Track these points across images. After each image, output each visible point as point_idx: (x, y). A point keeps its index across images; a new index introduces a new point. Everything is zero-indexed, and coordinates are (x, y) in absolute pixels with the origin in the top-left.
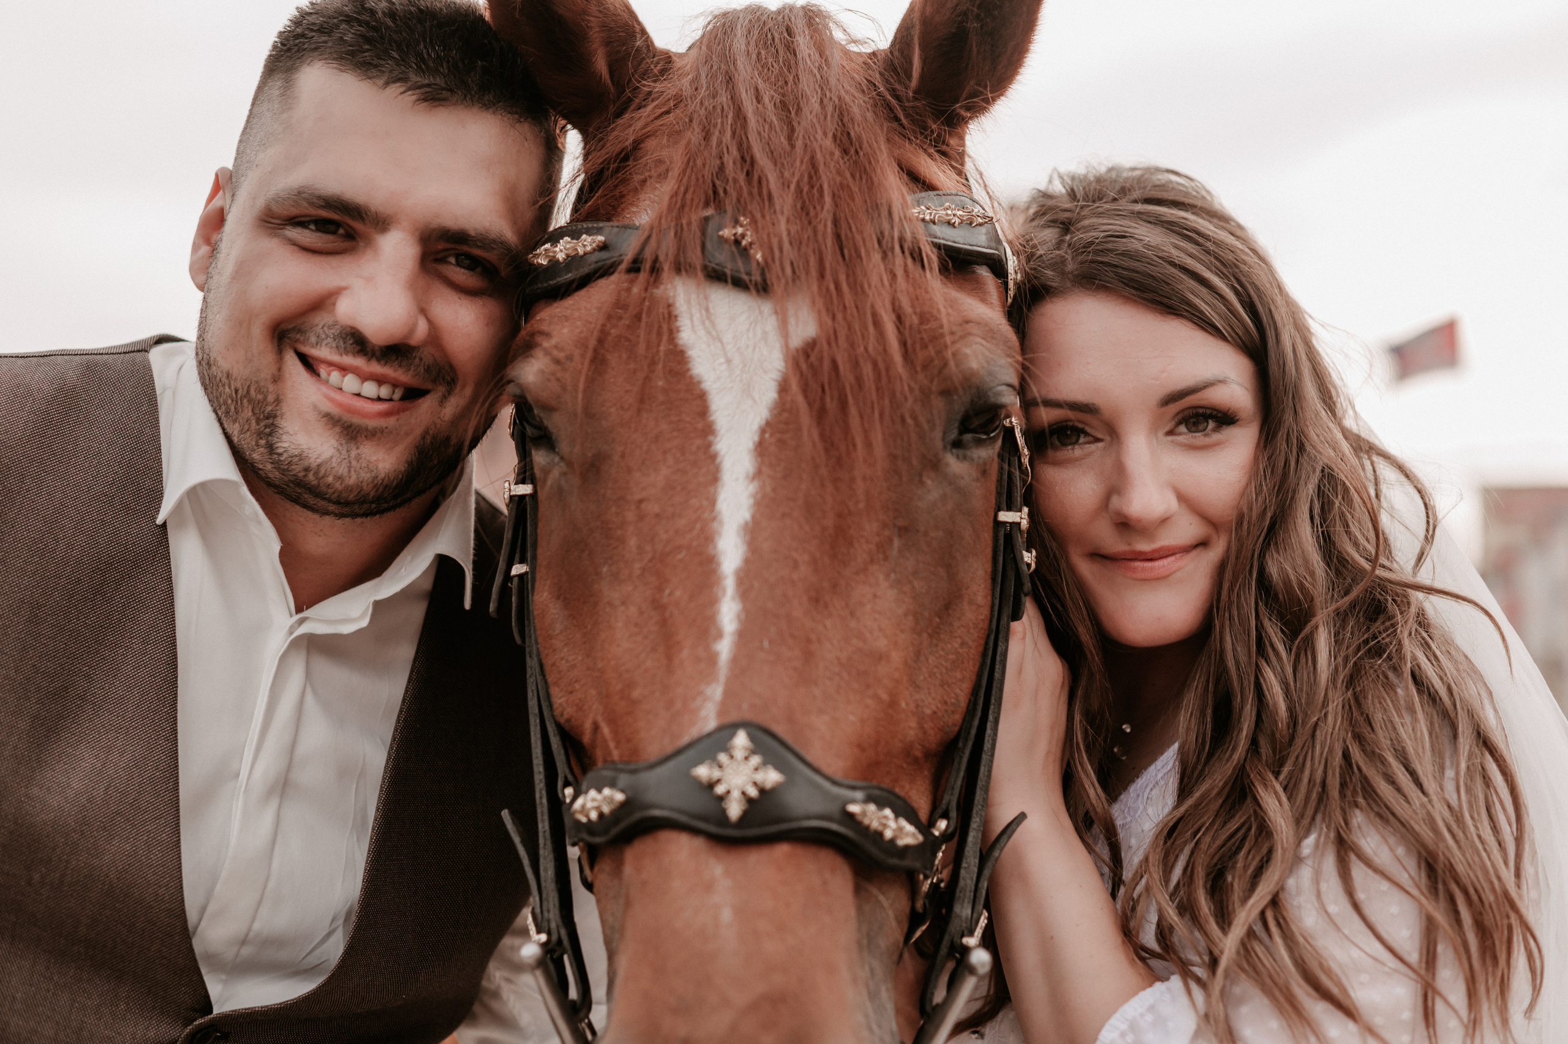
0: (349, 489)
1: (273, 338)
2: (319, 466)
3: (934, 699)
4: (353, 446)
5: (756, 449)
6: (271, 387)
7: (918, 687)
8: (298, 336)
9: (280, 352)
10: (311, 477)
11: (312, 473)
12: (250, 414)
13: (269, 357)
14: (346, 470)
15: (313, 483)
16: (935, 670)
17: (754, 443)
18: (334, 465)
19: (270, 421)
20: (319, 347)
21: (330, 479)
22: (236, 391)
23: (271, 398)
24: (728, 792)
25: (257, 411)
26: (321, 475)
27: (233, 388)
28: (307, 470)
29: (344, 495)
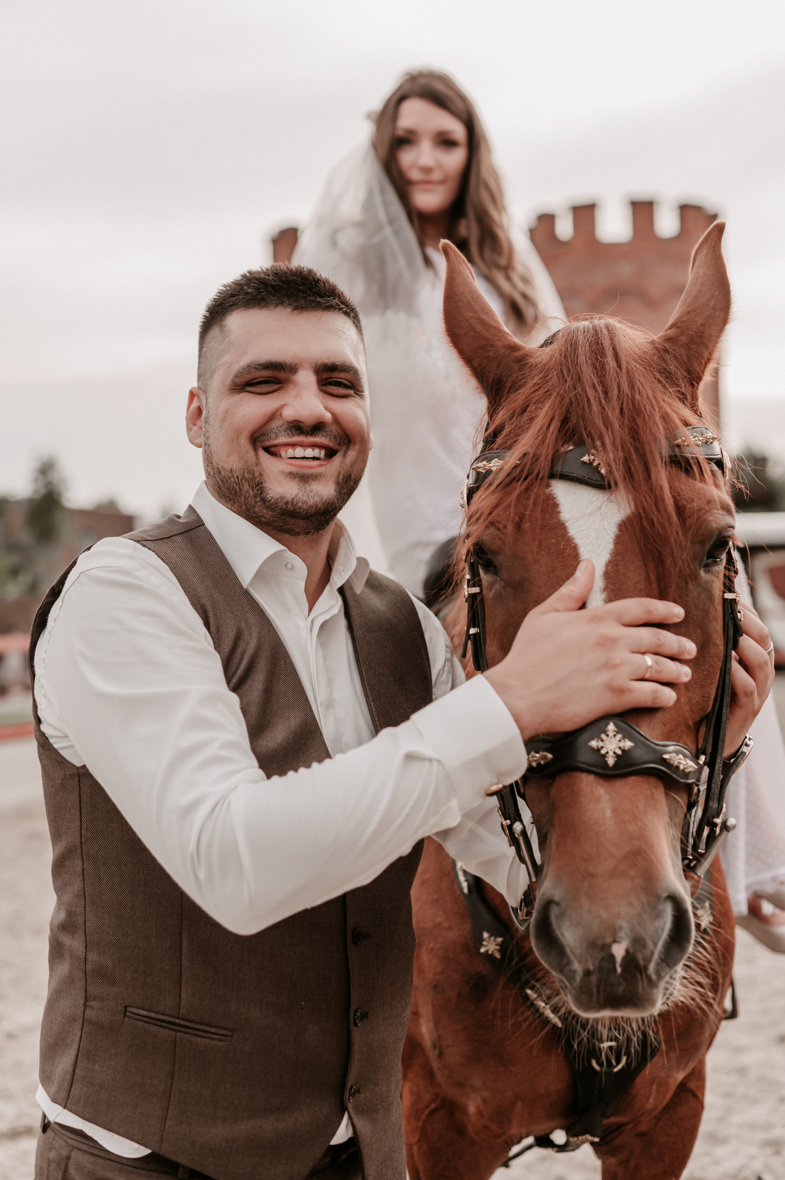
0: (311, 507)
1: (251, 443)
2: (293, 499)
3: (697, 695)
4: (307, 486)
5: (604, 575)
6: (256, 469)
7: (689, 690)
8: (264, 438)
9: (256, 450)
10: (290, 506)
11: (290, 504)
12: (248, 487)
13: (251, 453)
14: (307, 498)
15: (291, 509)
16: (697, 680)
17: (603, 572)
18: (300, 496)
19: (260, 486)
20: (278, 438)
21: (300, 504)
22: (238, 478)
23: (257, 474)
24: (607, 753)
25: (251, 484)
26: (295, 503)
27: (235, 477)
28: (287, 503)
29: (310, 511)
